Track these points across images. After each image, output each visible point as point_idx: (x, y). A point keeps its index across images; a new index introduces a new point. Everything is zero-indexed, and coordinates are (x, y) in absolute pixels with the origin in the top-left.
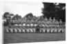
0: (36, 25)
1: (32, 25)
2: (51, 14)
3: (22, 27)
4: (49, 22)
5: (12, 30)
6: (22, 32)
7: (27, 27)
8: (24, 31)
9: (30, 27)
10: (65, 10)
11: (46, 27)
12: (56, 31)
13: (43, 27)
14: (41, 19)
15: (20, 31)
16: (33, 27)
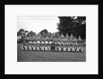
0: (51, 43)
1: (47, 42)
2: (69, 30)
3: (36, 45)
4: (65, 40)
5: (26, 48)
6: (36, 50)
7: (41, 45)
8: (38, 48)
9: (45, 45)
10: (85, 24)
11: (62, 45)
12: (73, 49)
13: (58, 45)
14: (56, 35)
15: (34, 48)
16: (48, 45)
